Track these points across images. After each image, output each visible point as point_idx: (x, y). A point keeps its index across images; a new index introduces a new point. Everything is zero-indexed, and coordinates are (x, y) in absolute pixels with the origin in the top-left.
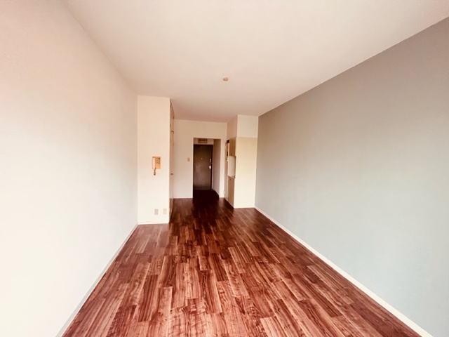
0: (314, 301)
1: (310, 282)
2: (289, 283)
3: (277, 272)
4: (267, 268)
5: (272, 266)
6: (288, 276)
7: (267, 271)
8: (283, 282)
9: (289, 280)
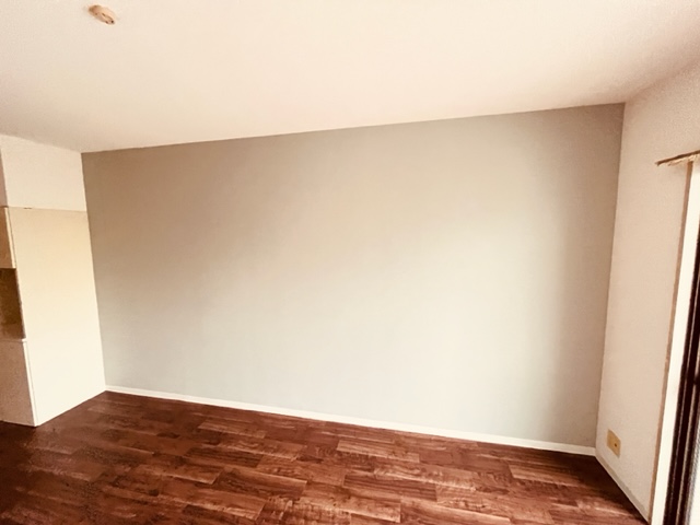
0: (229, 467)
1: (212, 447)
2: (186, 471)
3: (158, 473)
4: (135, 481)
5: (142, 469)
6: (180, 462)
7: (138, 485)
8: (177, 479)
9: (183, 468)
